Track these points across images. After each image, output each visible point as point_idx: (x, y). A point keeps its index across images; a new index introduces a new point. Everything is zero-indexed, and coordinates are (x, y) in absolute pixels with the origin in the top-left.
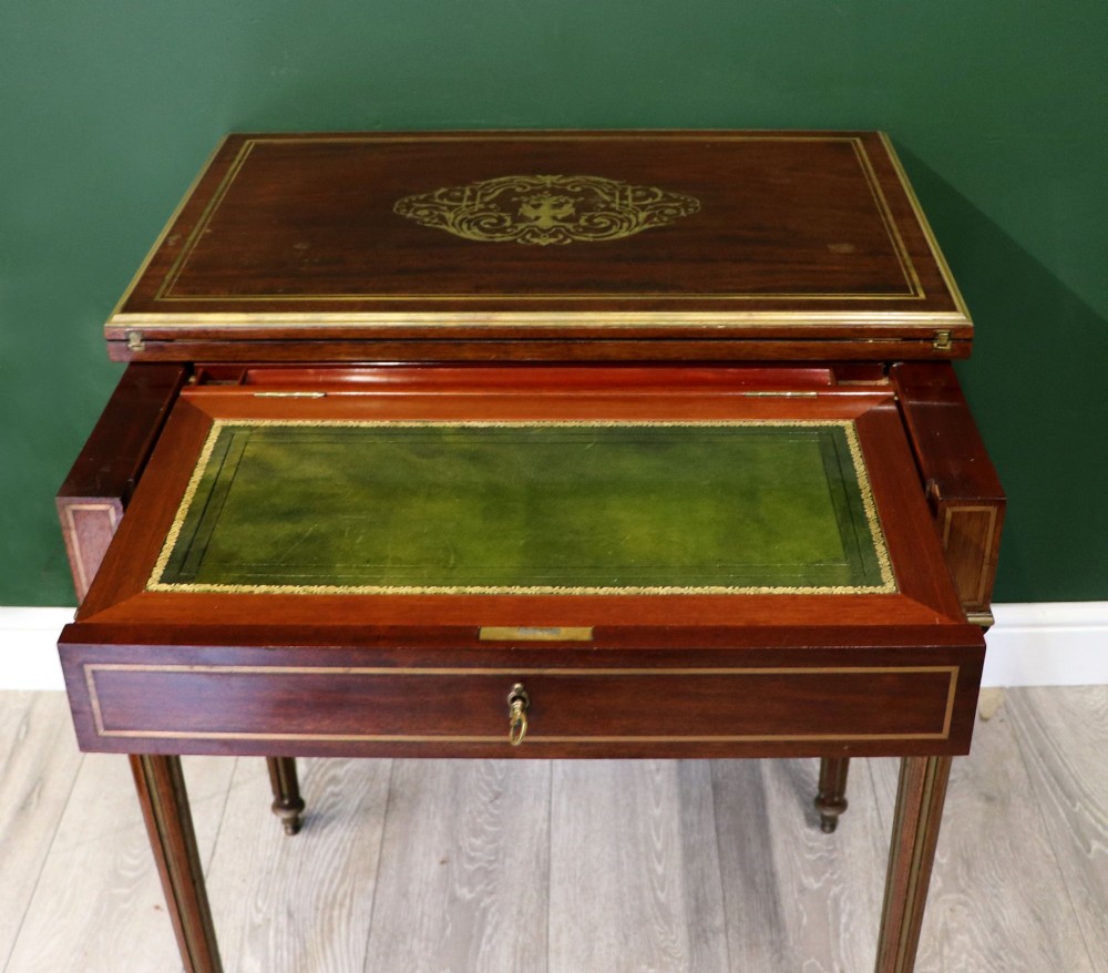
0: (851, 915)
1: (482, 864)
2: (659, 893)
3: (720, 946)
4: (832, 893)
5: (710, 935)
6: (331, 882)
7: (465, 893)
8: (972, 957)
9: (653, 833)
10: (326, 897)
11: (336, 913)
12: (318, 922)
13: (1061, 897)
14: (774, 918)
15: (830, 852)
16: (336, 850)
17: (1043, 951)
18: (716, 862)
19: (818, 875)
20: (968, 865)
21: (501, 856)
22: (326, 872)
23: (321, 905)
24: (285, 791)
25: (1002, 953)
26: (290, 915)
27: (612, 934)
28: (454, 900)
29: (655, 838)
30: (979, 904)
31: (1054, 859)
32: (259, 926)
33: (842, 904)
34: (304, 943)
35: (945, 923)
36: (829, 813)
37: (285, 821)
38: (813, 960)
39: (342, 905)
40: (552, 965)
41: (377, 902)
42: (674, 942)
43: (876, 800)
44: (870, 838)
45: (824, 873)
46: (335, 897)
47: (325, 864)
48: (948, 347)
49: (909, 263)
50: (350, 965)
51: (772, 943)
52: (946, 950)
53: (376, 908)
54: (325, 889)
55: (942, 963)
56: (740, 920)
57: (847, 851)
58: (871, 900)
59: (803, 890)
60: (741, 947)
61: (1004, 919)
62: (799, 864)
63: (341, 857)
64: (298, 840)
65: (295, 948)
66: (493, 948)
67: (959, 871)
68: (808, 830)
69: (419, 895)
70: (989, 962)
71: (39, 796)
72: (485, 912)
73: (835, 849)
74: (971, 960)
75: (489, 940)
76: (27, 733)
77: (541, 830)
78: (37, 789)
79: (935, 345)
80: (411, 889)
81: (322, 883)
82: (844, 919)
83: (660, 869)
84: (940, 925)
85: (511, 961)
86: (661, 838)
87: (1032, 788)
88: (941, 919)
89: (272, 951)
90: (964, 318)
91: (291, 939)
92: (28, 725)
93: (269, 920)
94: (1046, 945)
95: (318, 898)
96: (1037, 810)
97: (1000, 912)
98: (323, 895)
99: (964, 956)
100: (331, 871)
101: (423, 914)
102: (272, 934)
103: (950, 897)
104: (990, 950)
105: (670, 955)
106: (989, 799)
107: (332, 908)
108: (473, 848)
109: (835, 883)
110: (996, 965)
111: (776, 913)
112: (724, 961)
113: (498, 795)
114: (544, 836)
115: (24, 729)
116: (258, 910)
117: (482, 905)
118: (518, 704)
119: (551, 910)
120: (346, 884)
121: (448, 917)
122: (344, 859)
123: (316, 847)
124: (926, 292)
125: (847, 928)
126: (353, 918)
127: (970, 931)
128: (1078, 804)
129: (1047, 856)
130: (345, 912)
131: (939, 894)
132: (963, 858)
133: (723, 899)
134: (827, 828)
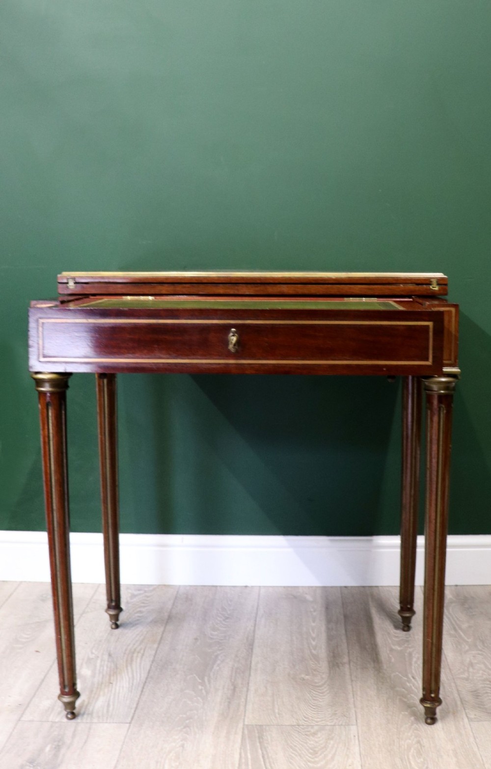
1: (217, 640)
2: (313, 651)
3: (346, 668)
4: (408, 651)
5: (340, 665)
6: (134, 644)
7: (206, 649)
11: (135, 655)
12: (125, 658)
14: (376, 660)
15: (407, 637)
16: (138, 635)
18: (345, 641)
19: (399, 644)
20: (484, 641)
21: (227, 638)
23: (127, 652)
26: (110, 655)
27: (287, 664)
28: (201, 652)
29: (312, 633)
32: (92, 659)
34: (116, 664)
35: (471, 661)
38: (397, 673)
39: (139, 652)
40: (252, 674)
41: (158, 652)
42: (320, 667)
46: (135, 650)
47: (132, 639)
50: (141, 673)
51: (374, 668)
52: (471, 670)
54: (130, 647)
55: (470, 674)
56: (357, 659)
57: (417, 637)
59: (391, 650)
60: (357, 669)
62: (390, 642)
63: (140, 636)
64: (118, 633)
65: (111, 666)
66: (220, 668)
67: (477, 644)
68: (395, 631)
69: (181, 650)
72: (217, 656)
73: (410, 636)
75: (218, 666)
77: (250, 629)
80: (177, 648)
81: (129, 645)
83: (314, 643)
84: (467, 662)
85: (230, 673)
86: (315, 633)
88: (469, 659)
91: (109, 663)
93: (98, 657)
95: (126, 650)
98: (129, 649)
99: (481, 672)
100: (134, 641)
101: (183, 656)
102: (99, 661)
103: (473, 652)
105: (318, 671)
107: (133, 653)
108: (212, 635)
109: (410, 648)
111: (377, 658)
112: (347, 673)
113: (227, 618)
114: (252, 631)
116: (92, 653)
117: (216, 653)
119: (253, 656)
120: (142, 646)
122: (142, 637)
126: (144, 657)
127: (484, 663)
130: (140, 655)
131: (467, 651)
132: (480, 639)
133: (349, 653)
134: (406, 629)
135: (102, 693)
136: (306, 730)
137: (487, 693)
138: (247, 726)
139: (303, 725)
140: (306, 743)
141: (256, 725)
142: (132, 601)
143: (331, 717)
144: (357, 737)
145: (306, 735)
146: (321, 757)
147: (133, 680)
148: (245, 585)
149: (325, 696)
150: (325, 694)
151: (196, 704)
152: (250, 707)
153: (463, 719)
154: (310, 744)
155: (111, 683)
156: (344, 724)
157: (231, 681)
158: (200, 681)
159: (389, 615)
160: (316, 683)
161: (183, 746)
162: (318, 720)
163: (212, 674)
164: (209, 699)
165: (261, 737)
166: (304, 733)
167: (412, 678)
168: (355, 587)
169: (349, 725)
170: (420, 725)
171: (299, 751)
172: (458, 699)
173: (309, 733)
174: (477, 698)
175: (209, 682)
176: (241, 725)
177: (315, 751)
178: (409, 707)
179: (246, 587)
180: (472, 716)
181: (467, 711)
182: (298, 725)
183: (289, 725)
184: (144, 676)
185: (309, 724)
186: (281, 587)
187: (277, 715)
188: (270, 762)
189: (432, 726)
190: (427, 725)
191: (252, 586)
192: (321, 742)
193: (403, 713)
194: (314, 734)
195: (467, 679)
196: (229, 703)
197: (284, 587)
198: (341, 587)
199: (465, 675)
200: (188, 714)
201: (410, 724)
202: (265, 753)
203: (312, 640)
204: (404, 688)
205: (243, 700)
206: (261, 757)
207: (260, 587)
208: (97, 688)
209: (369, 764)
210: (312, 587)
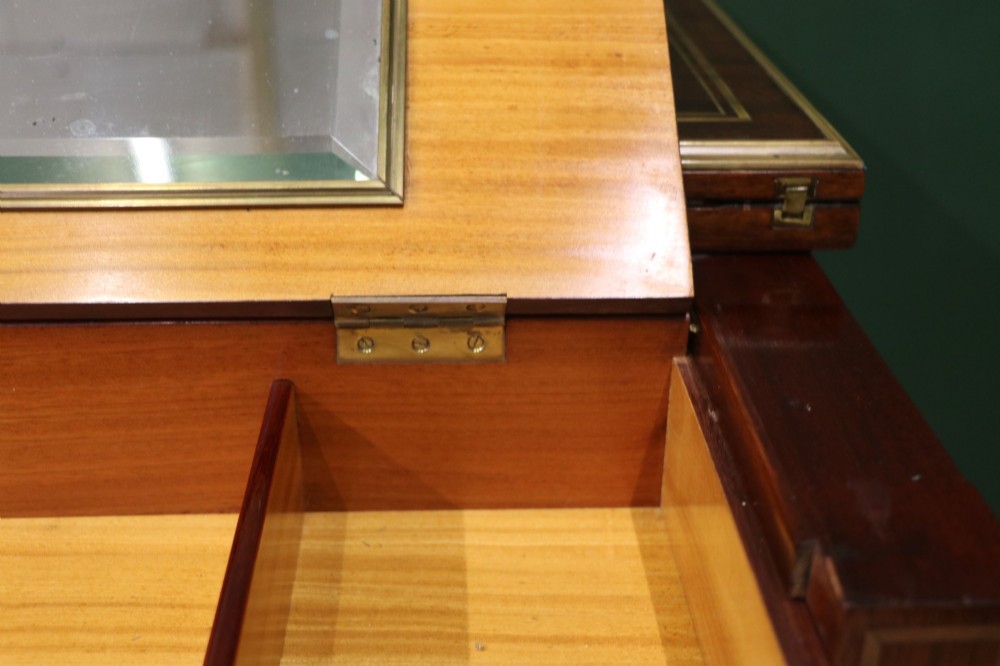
48: (806, 220)
79: (777, 214)
90: (840, 150)
124: (752, 111)
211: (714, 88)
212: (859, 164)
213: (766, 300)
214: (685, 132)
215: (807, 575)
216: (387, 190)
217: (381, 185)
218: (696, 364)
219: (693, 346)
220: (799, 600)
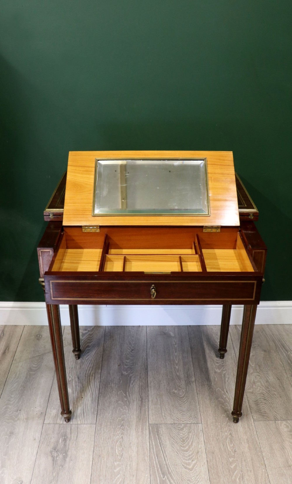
0: (228, 378)
1: (129, 366)
2: (177, 373)
3: (194, 385)
4: (223, 373)
5: (191, 383)
6: (89, 370)
7: (125, 373)
8: (261, 388)
9: (175, 359)
10: (88, 374)
11: (91, 378)
12: (86, 380)
13: (285, 374)
14: (208, 379)
15: (223, 363)
16: (90, 363)
17: (280, 386)
18: (192, 366)
19: (219, 369)
20: (260, 366)
21: (134, 364)
22: (88, 368)
23: (87, 376)
24: (77, 347)
25: (269, 387)
26: (78, 378)
27: (165, 382)
28: (122, 374)
29: (175, 360)
30: (263, 376)
31: (283, 365)
32: (70, 381)
33: (226, 375)
34: (83, 385)
35: (254, 380)
36: (222, 353)
37: (76, 355)
38: (219, 388)
39: (92, 376)
40: (149, 389)
41: (102, 375)
42: (182, 384)
43: (235, 351)
44: (233, 360)
45: (221, 368)
46: (90, 374)
47: (87, 366)
48: (252, 218)
49: (242, 199)
50: (95, 390)
51: (208, 385)
52: (254, 386)
53: (101, 377)
54: (87, 372)
55: (253, 389)
56: (199, 379)
57: (227, 363)
58: (234, 375)
59: (215, 372)
60: (199, 386)
61: (269, 379)
62: (214, 366)
63: (91, 365)
64: (79, 361)
65: (80, 386)
66: (133, 386)
67: (257, 368)
68: (216, 358)
69: (113, 374)
70: (266, 389)
71: (8, 350)
72: (131, 378)
73: (224, 363)
74: (261, 389)
75: (132, 384)
76: (3, 335)
77: (145, 358)
78: (7, 349)
79: (249, 217)
80: (110, 372)
81: (87, 371)
82: (227, 379)
83: (177, 367)
84: (252, 381)
85: (138, 389)
86: (177, 360)
87: (277, 349)
88: (253, 379)
89: (74, 387)
90: (256, 210)
91: (79, 384)
92: (3, 333)
93: (73, 379)
94: (281, 385)
95: (86, 374)
96: (278, 354)
97: (269, 378)
98: (87, 373)
99: (259, 388)
100: (89, 368)
101: (114, 378)
102: (74, 383)
103: (255, 374)
104: (266, 386)
105: (181, 387)
106: (265, 351)
107: (90, 377)
108: (126, 362)
109: (224, 370)
110: (267, 390)
111: (209, 378)
112: (195, 389)
113: (133, 350)
114: (146, 360)
115: (2, 334)
116: (70, 377)
117: (130, 376)
118: (153, 290)
119: (148, 377)
120: (93, 371)
121: (121, 379)
122: (92, 365)
123: (84, 362)
124: (247, 205)
125: (228, 381)
126: (95, 379)
127: (260, 382)
128: (289, 352)
129: (281, 365)
130: (93, 378)
131: (252, 373)
132: (258, 365)
133: (194, 374)
134: (222, 358)
135: (79, 404)
136: (178, 426)
137: (262, 402)
138: (151, 424)
139: (177, 424)
140: (179, 435)
141: (155, 424)
142: (83, 338)
143: (189, 418)
144: (202, 431)
145: (178, 430)
146: (186, 443)
147: (93, 395)
148: (139, 325)
149: (185, 404)
150: (185, 403)
151: (125, 410)
152: (150, 412)
153: (251, 420)
154: (181, 436)
155: (82, 398)
156: (195, 423)
157: (139, 394)
158: (125, 395)
159: (213, 346)
160: (180, 395)
161: (122, 438)
162: (183, 420)
163: (130, 390)
164: (131, 407)
165: (158, 432)
166: (177, 429)
167: (226, 392)
168: (194, 326)
169: (198, 423)
170: (231, 423)
171: (176, 440)
172: (248, 406)
173: (179, 429)
174: (257, 406)
175: (129, 395)
176: (148, 424)
177: (183, 440)
178: (226, 411)
179: (139, 326)
180: (255, 418)
181: (253, 414)
182: (175, 424)
183: (170, 424)
184: (97, 392)
185: (179, 423)
186: (157, 326)
187: (164, 418)
188: (163, 447)
189: (237, 424)
190: (234, 423)
191: (142, 326)
192: (186, 434)
193: (223, 415)
194: (182, 429)
195: (252, 393)
196: (141, 409)
197: (159, 326)
198: (187, 326)
199: (251, 391)
200: (122, 417)
201: (226, 422)
202: (161, 441)
203: (176, 366)
204: (222, 399)
205: (147, 407)
206: (159, 444)
207: (146, 326)
208: (76, 401)
209: (209, 448)
210: (173, 326)
211: (243, 202)
212: (258, 212)
213: (248, 227)
214: (239, 208)
215: (249, 247)
216: (209, 214)
217: (208, 214)
218: (240, 233)
219: (240, 231)
220: (248, 250)
